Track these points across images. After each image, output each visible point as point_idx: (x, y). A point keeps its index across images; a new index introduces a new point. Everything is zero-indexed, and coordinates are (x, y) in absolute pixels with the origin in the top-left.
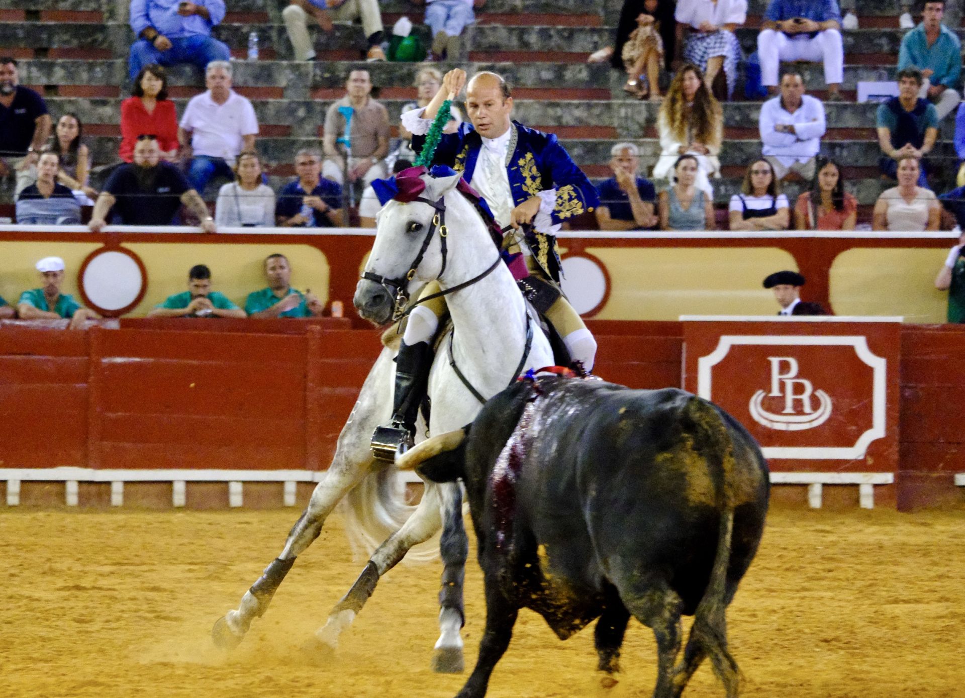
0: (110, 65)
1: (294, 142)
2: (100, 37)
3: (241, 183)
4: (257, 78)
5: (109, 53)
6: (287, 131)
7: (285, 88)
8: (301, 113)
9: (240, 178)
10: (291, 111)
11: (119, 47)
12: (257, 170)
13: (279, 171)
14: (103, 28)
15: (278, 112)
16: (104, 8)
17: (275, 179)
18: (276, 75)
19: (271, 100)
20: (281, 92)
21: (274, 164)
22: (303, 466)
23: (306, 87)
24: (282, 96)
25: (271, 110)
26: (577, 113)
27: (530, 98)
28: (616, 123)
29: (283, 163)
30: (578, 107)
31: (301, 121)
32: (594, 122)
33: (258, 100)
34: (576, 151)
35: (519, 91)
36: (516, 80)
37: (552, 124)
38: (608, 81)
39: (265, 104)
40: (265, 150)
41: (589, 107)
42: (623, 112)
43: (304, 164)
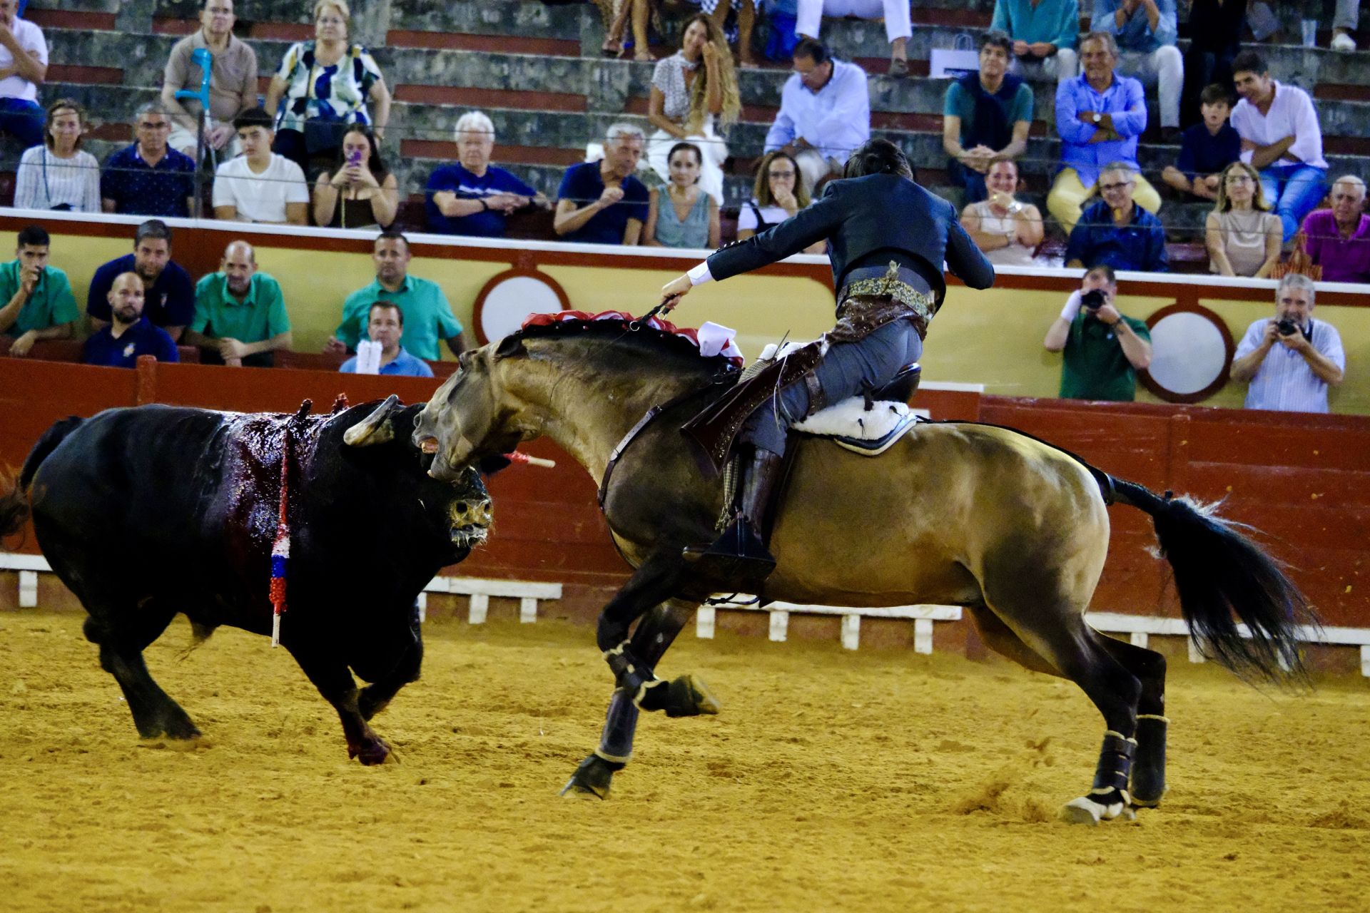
1: (128, 93)
3: (52, 146)
6: (118, 75)
7: (119, 15)
8: (139, 51)
9: (51, 141)
10: (125, 49)
12: (78, 130)
13: (103, 133)
15: (106, 48)
17: (100, 142)
19: (96, 31)
20: (109, 21)
21: (98, 123)
23: (146, 15)
24: (112, 26)
25: (96, 47)
26: (532, 72)
27: (465, 47)
28: (586, 90)
29: (113, 121)
30: (532, 64)
31: (139, 63)
32: (555, 87)
33: (78, 30)
34: (529, 127)
35: (449, 36)
36: (447, 21)
37: (495, 85)
38: (576, 28)
39: (90, 35)
40: (86, 102)
41: (549, 64)
42: (597, 73)
43: (148, 125)
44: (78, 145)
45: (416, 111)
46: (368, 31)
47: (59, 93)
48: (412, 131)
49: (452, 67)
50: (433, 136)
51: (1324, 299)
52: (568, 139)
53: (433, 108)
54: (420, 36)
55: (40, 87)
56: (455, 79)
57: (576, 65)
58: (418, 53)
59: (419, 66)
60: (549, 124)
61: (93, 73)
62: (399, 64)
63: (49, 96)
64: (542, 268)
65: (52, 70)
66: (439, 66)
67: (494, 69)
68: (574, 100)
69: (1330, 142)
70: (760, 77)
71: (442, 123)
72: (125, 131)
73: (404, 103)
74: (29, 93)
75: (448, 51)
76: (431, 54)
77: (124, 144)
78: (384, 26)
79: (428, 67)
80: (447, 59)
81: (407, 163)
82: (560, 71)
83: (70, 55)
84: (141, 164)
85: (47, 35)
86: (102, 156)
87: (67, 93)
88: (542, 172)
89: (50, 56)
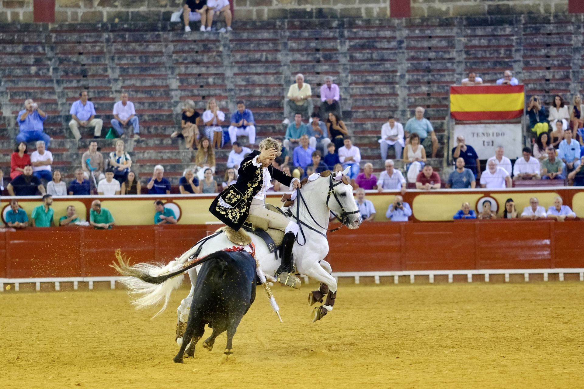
0: (9, 142)
1: (72, 167)
2: (5, 133)
4: (59, 145)
5: (9, 138)
6: (70, 163)
7: (70, 148)
8: (75, 157)
9: (54, 180)
10: (71, 156)
11: (12, 136)
12: (60, 177)
13: (69, 176)
14: (6, 130)
15: (67, 157)
16: (7, 123)
17: (67, 179)
18: (66, 144)
19: (64, 153)
20: (67, 150)
21: (66, 174)
22: (80, 275)
23: (76, 148)
25: (64, 156)
26: (168, 155)
27: (151, 149)
28: (181, 158)
29: (70, 173)
30: (168, 153)
31: (75, 160)
32: (174, 158)
33: (60, 153)
34: (168, 168)
35: (148, 148)
36: (147, 144)
37: (160, 158)
38: (178, 144)
39: (62, 154)
40: (63, 170)
41: (172, 153)
42: (183, 154)
43: (79, 174)
44: (61, 180)
45: (141, 166)
46: (129, 148)
47: (56, 168)
48: (141, 170)
49: (149, 155)
50: (146, 172)
51: (367, 194)
52: (178, 170)
53: (145, 165)
54: (141, 148)
55: (52, 167)
56: (150, 158)
57: (179, 152)
58: (140, 152)
59: (141, 155)
60: (173, 167)
61: (63, 163)
62: (137, 155)
63: (54, 169)
64: (174, 201)
65: (54, 163)
66: (146, 155)
67: (159, 155)
68: (179, 160)
69: (363, 157)
70: (222, 152)
71: (147, 168)
72: (72, 176)
73: (138, 164)
74: (49, 168)
75: (147, 151)
76: (144, 152)
77: (73, 179)
78: (132, 146)
79: (143, 155)
80: (148, 153)
81: (140, 178)
82: (175, 154)
83: (58, 159)
84: (78, 183)
85: (53, 155)
86: (68, 182)
87: (59, 168)
88: (172, 178)
89: (54, 159)
